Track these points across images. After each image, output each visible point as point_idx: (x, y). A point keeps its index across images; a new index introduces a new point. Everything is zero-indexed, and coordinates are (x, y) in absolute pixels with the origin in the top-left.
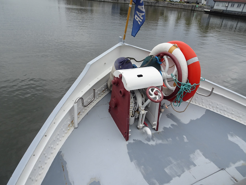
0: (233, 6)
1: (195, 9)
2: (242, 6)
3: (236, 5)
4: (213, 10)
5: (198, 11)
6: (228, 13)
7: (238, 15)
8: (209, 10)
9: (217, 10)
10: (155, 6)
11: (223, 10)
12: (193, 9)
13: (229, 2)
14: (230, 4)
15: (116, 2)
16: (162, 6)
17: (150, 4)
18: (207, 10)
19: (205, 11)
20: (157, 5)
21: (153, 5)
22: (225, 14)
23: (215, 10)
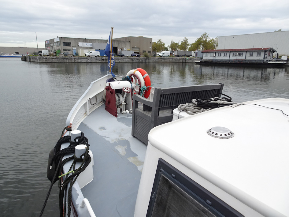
0: (220, 55)
1: (186, 62)
2: (228, 54)
3: (222, 54)
4: (203, 60)
5: (189, 63)
6: (217, 61)
7: (226, 62)
8: (199, 61)
10: (146, 62)
11: (212, 60)
12: (184, 61)
13: (216, 52)
14: (217, 54)
15: (105, 62)
16: (153, 61)
17: (140, 60)
18: (197, 61)
19: (196, 62)
20: (147, 61)
21: (143, 61)
22: (214, 63)
23: (205, 60)
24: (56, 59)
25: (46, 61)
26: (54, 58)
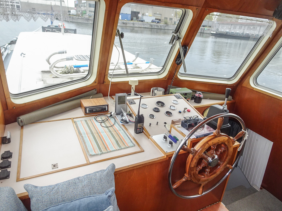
0: (234, 28)
1: (204, 32)
2: (243, 27)
3: (238, 27)
4: (218, 32)
5: (207, 33)
6: (232, 34)
7: (240, 36)
8: (215, 33)
9: (221, 32)
10: (165, 29)
11: (227, 32)
12: (202, 31)
13: (232, 25)
14: (233, 26)
15: (125, 25)
16: (172, 29)
17: (159, 27)
18: (213, 32)
20: (167, 28)
21: (162, 28)
22: (228, 36)
23: (220, 32)
24: (81, 19)
25: (72, 20)
26: (79, 18)
